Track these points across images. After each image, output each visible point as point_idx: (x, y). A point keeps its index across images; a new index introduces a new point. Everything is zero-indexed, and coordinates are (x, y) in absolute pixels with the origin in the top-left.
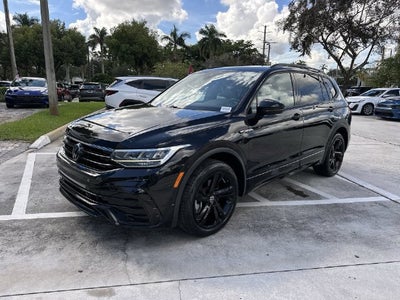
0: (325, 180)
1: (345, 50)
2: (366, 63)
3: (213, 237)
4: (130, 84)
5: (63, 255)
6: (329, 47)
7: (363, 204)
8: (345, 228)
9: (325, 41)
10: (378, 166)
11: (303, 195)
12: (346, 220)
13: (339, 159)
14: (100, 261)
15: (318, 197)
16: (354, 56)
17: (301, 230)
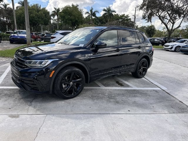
2: (179, 26)
3: (71, 99)
4: (61, 34)
5: (6, 103)
6: (162, 18)
7: (147, 91)
8: (132, 99)
9: (160, 16)
10: (167, 75)
11: (121, 85)
12: (135, 96)
13: (145, 70)
14: (19, 105)
15: (128, 86)
17: (111, 99)
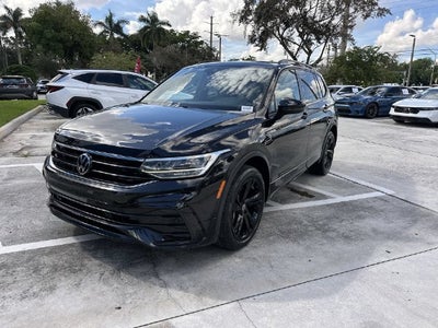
0: (321, 179)
1: (301, 47)
2: (320, 60)
9: (281, 36)
11: (309, 196)
15: (324, 197)
16: (310, 53)
